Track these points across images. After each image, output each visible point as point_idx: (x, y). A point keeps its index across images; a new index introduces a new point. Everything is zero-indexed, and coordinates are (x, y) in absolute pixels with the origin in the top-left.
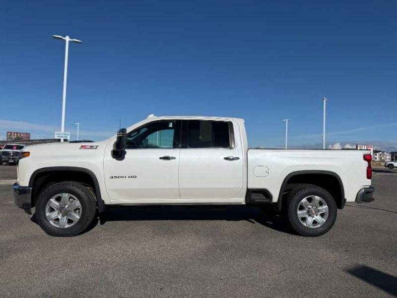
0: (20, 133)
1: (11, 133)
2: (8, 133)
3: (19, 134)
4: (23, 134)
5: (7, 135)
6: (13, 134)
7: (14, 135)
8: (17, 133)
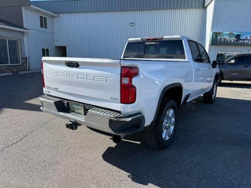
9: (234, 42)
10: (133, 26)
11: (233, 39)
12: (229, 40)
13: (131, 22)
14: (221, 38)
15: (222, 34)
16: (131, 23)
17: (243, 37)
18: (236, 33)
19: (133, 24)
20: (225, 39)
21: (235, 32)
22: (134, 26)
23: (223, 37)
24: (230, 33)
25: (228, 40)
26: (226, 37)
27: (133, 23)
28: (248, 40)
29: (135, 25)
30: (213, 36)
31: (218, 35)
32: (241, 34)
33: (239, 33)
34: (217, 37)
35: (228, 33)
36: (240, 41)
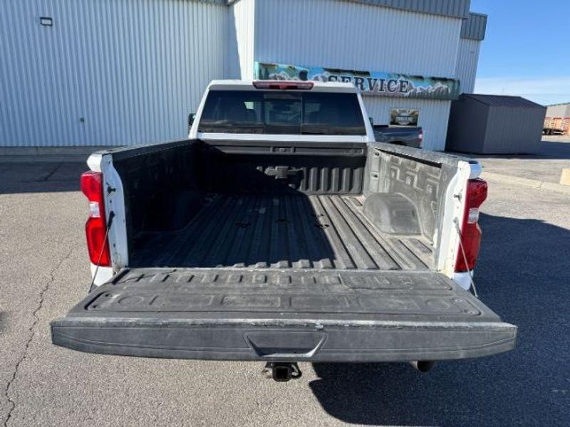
10: (48, 27)
13: (41, 15)
14: (275, 76)
15: (276, 68)
16: (42, 18)
17: (312, 76)
18: (300, 69)
19: (49, 22)
22: (54, 26)
23: (278, 74)
24: (290, 67)
26: (284, 74)
27: (51, 19)
29: (54, 24)
30: (260, 71)
31: (269, 70)
32: (308, 70)
33: (305, 69)
34: (268, 74)
35: (286, 66)
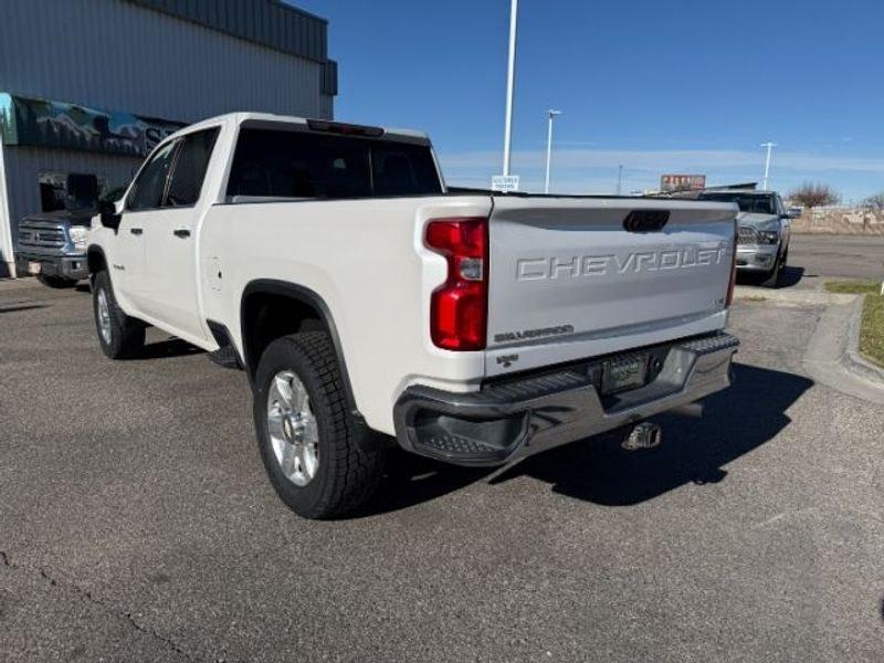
0: (686, 177)
1: (669, 177)
2: (663, 177)
3: (683, 179)
4: (691, 177)
5: (662, 182)
6: (672, 180)
7: (674, 182)
8: (680, 177)
9: (93, 142)
11: (89, 131)
12: (77, 134)
14: (48, 121)
15: (48, 107)
17: (116, 127)
18: (93, 112)
20: (63, 129)
21: (89, 107)
23: (55, 120)
24: (75, 108)
25: (72, 133)
26: (66, 120)
28: (129, 138)
30: (18, 112)
31: (35, 111)
32: (109, 116)
33: (103, 111)
34: (35, 118)
35: (66, 106)
36: (112, 141)
